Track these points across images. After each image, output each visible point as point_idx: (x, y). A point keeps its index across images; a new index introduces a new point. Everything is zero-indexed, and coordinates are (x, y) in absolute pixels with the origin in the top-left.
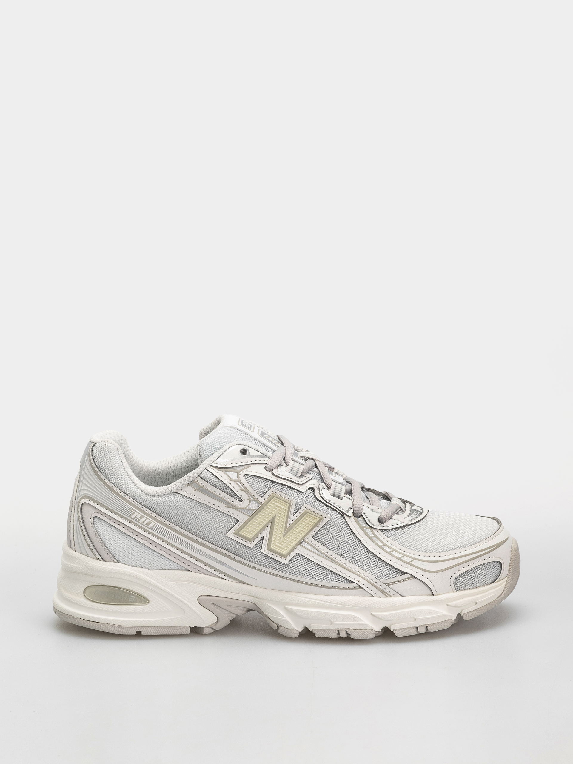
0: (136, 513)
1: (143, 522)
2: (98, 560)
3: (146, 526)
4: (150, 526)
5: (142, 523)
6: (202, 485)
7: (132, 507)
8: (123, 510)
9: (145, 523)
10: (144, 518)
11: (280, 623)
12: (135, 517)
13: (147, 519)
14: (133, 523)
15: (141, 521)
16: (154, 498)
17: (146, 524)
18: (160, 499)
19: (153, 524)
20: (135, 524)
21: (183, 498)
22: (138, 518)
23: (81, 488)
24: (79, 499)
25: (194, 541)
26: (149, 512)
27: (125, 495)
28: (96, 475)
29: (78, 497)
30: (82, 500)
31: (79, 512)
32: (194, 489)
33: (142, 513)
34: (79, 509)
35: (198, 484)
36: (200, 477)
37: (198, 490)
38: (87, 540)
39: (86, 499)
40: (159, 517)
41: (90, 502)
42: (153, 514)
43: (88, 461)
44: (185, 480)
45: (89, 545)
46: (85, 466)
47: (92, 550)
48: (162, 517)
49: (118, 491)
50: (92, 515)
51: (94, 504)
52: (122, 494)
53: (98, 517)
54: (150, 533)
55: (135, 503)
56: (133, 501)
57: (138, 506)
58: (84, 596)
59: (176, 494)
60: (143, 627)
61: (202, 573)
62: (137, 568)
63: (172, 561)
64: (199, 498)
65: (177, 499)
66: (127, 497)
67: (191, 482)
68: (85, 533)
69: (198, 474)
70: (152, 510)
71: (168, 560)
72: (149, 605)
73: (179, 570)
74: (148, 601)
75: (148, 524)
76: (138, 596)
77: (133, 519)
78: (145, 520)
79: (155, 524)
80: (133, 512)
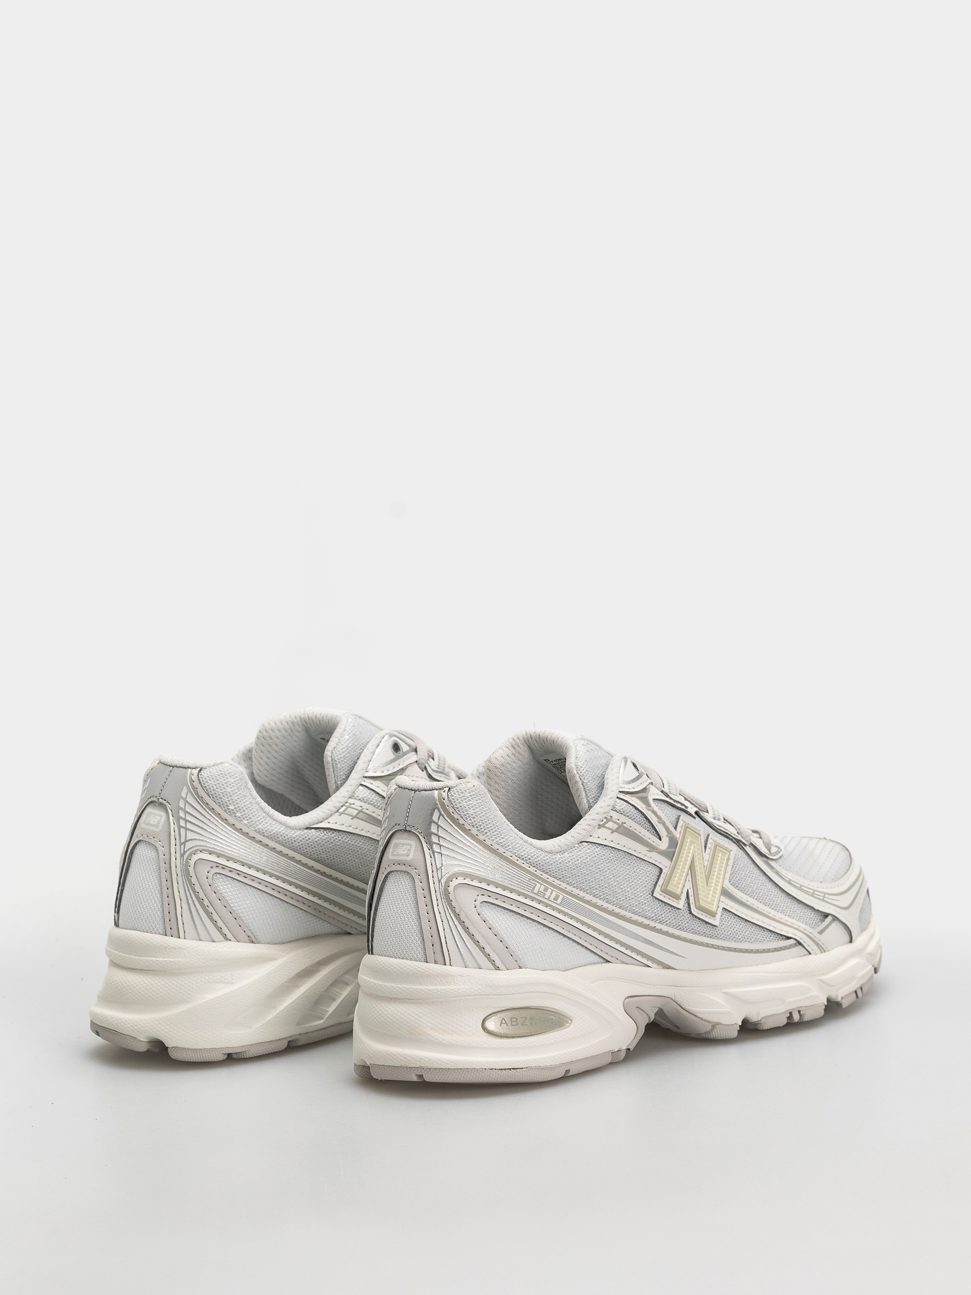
0: (538, 885)
1: (550, 896)
2: (496, 970)
3: (555, 903)
4: (559, 901)
5: (548, 899)
6: (621, 823)
7: (531, 877)
8: (521, 883)
9: (552, 899)
10: (549, 891)
11: (715, 1019)
12: (539, 891)
13: (552, 891)
14: (537, 900)
15: (546, 896)
16: (558, 856)
17: (554, 899)
18: (566, 855)
19: (561, 897)
20: (540, 902)
21: (597, 848)
22: (543, 891)
23: (442, 864)
24: (443, 881)
25: (611, 913)
26: (551, 879)
27: (518, 858)
28: (468, 836)
29: (440, 878)
30: (451, 881)
31: (451, 901)
32: (611, 831)
33: (545, 885)
34: (451, 896)
35: (615, 822)
36: (615, 810)
37: (616, 831)
38: (478, 942)
39: (459, 878)
40: (563, 885)
41: (468, 881)
42: (557, 882)
43: (446, 818)
44: (595, 820)
45: (483, 948)
46: (438, 828)
47: (489, 955)
48: (568, 884)
49: (508, 854)
50: (475, 901)
51: (475, 883)
52: (514, 859)
53: (486, 902)
54: (560, 911)
55: (532, 869)
56: (529, 867)
57: (535, 873)
58: (485, 1031)
59: (586, 844)
60: (572, 1062)
61: (623, 962)
62: (549, 971)
63: (589, 950)
64: (618, 844)
65: (590, 850)
66: (520, 862)
67: (602, 821)
68: (472, 931)
69: (611, 808)
70: (554, 876)
71: (584, 949)
72: (572, 1026)
73: (598, 963)
74: (571, 1021)
75: (556, 898)
76: (557, 1015)
77: (537, 894)
78: (551, 893)
79: (563, 898)
80: (534, 884)
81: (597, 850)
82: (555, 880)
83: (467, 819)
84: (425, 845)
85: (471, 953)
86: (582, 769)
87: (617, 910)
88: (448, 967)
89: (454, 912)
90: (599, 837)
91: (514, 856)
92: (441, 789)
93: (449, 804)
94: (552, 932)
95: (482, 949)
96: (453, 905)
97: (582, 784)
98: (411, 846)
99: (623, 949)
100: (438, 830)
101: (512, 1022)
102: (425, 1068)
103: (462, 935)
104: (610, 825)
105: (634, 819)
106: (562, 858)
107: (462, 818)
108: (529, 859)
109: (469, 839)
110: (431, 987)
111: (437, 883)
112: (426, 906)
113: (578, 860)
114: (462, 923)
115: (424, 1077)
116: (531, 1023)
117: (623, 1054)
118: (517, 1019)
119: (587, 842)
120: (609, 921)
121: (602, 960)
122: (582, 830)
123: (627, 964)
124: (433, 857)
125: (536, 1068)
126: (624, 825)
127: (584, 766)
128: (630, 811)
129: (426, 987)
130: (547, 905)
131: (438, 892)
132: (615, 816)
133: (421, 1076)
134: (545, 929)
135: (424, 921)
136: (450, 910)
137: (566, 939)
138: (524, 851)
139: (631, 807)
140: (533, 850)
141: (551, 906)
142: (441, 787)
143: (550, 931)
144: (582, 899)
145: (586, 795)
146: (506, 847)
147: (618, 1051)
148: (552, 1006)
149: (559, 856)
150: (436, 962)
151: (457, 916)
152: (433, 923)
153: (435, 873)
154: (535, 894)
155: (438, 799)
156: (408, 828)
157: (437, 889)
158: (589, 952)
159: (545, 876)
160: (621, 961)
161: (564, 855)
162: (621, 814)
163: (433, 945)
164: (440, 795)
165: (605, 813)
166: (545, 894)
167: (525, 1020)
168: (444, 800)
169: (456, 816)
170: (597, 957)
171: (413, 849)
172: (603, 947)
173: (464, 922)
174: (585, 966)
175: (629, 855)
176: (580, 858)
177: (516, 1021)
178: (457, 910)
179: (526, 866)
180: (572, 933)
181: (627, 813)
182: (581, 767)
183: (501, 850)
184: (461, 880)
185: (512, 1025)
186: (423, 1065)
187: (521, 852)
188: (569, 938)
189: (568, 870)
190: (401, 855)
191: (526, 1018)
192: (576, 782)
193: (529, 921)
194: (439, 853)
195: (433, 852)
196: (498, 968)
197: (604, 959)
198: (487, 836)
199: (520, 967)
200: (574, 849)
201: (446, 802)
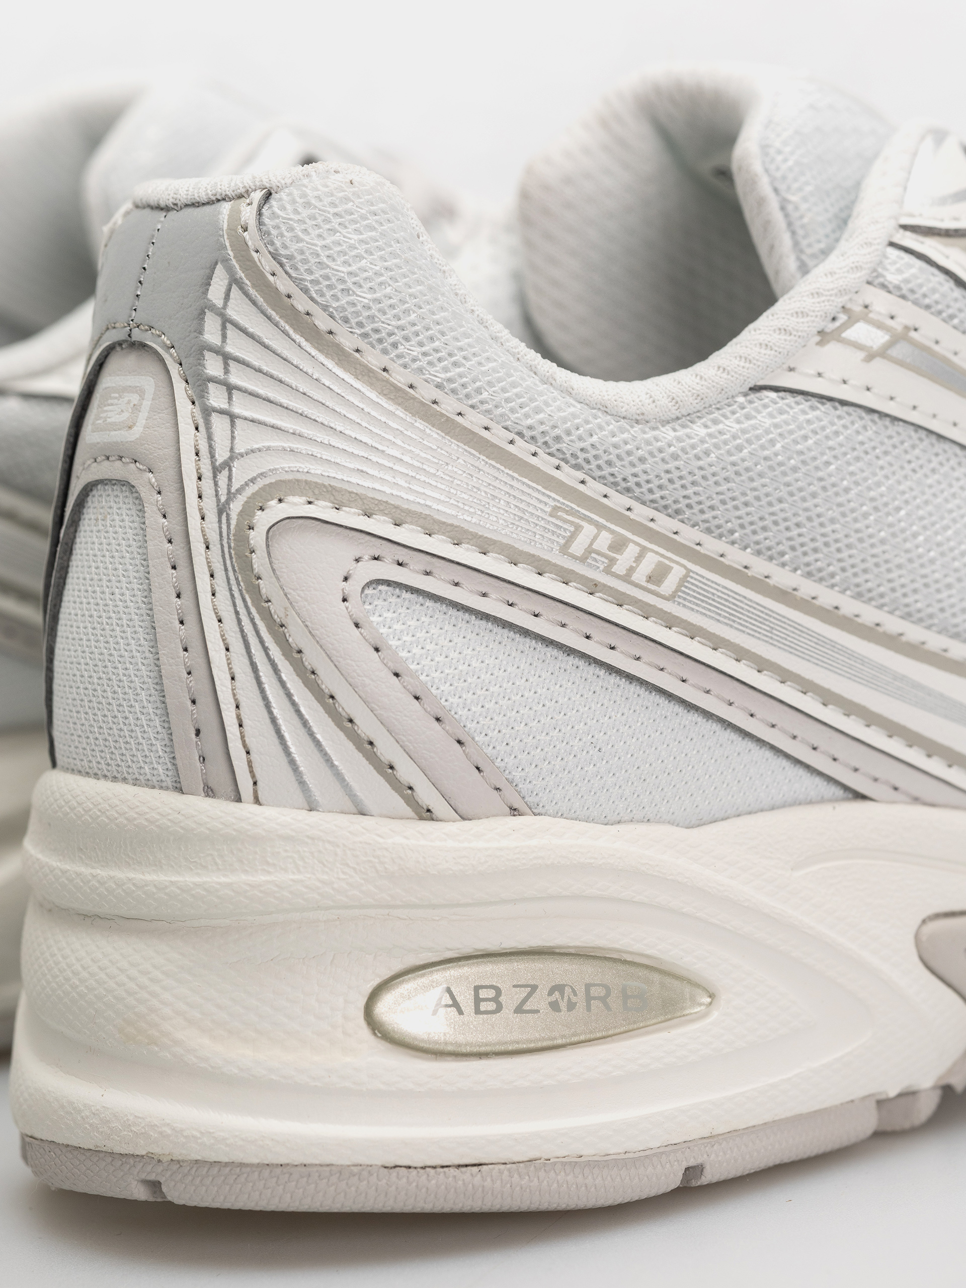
0: (588, 530)
1: (631, 570)
2: (421, 818)
3: (650, 591)
4: (669, 585)
5: (626, 578)
6: (899, 328)
7: (561, 500)
9: (640, 576)
10: (632, 551)
12: (589, 551)
13: (644, 550)
14: (582, 579)
15: (620, 568)
16: (667, 433)
17: (650, 579)
18: (699, 430)
19: (677, 573)
20: (593, 588)
21: (813, 408)
22: (605, 550)
23: (232, 449)
24: (236, 507)
25: (872, 633)
26: (641, 513)
27: (511, 436)
28: (327, 355)
29: (223, 499)
30: (262, 509)
31: (259, 578)
32: (861, 355)
33: (613, 527)
34: (259, 562)
35: (880, 326)
36: (883, 286)
37: (882, 353)
38: (351, 721)
39: (290, 499)
40: (689, 535)
41: (322, 510)
42: (665, 524)
43: (252, 292)
44: (804, 314)
45: (371, 743)
46: (224, 328)
47: (392, 767)
48: (709, 531)
49: (473, 421)
50: (346, 579)
51: (350, 517)
52: (498, 436)
53: (388, 583)
54: (670, 622)
55: (568, 476)
56: (558, 468)
57: (581, 487)
58: (375, 1034)
59: (773, 395)
60: (711, 1139)
61: (916, 800)
62: (631, 827)
63: (787, 756)
64: (892, 398)
65: (784, 417)
66: (521, 449)
67: (834, 319)
68: (329, 680)
69: (863, 275)
70: (652, 501)
71: (768, 754)
72: (715, 1015)
73: (822, 801)
74: (712, 996)
75: (657, 577)
76: (656, 977)
77: (583, 559)
78: (639, 558)
79: (686, 576)
80: (572, 523)
81: (811, 415)
82: (661, 517)
83: (322, 295)
84: (179, 386)
85: (328, 760)
86: (779, 158)
87: (893, 624)
88: (247, 809)
89: (267, 616)
90: (820, 375)
91: (497, 429)
92: (241, 196)
93: (261, 245)
94: (642, 691)
95: (367, 747)
96: (263, 591)
97: (783, 208)
98: (141, 392)
99: (914, 756)
100: (224, 337)
101: (478, 1000)
102: (165, 1159)
103: (296, 698)
104: (860, 332)
105: (952, 317)
106: (679, 440)
107: (306, 291)
108: (558, 439)
109: (330, 364)
110: (188, 879)
111: (212, 516)
112: (178, 596)
113: (739, 448)
114: (294, 655)
115: (164, 1189)
116: (554, 1006)
117: (927, 1106)
118: (498, 991)
119: (776, 389)
120: (863, 660)
121: (840, 792)
122: (757, 349)
123: (933, 805)
124: (202, 428)
125: (564, 1164)
126: (913, 334)
127: (788, 149)
128: (934, 291)
129: (174, 879)
130: (621, 601)
131: (215, 548)
132: (881, 303)
133: (155, 1186)
134: (613, 679)
135: (171, 652)
136: (253, 610)
137: (694, 717)
138: (538, 411)
139: (941, 277)
140: (572, 409)
141: (635, 602)
142: (242, 190)
143: (634, 688)
144: (761, 585)
145: (796, 244)
146: (468, 396)
147: (901, 1095)
148: (638, 947)
149: (672, 434)
150: (209, 792)
151: (278, 628)
152: (195, 658)
153: (207, 485)
154: (575, 558)
155: (229, 228)
156: (137, 335)
157: (214, 537)
158: (785, 763)
159: (618, 501)
160: (907, 794)
161: (688, 430)
162: (903, 297)
163: (198, 732)
164: (235, 215)
165: (841, 292)
166: (612, 561)
167: (529, 995)
168: (245, 230)
169: (283, 284)
170: (818, 780)
171: (147, 404)
172: (840, 746)
173: (300, 652)
174: (773, 808)
175: (933, 439)
176: (749, 441)
177: (496, 999)
178: (277, 609)
179: (545, 463)
180: (717, 697)
181: (925, 296)
182: (779, 152)
183: (449, 406)
184: (296, 506)
185: (478, 1011)
186: (156, 1150)
187: (527, 416)
188: (708, 715)
189: (704, 483)
190: (115, 427)
191: (534, 988)
192: (761, 202)
193: (551, 652)
194: (222, 412)
195: (207, 412)
196: (426, 814)
197: (846, 788)
198: (399, 356)
199: (514, 811)
200: (727, 410)
201: (251, 238)
